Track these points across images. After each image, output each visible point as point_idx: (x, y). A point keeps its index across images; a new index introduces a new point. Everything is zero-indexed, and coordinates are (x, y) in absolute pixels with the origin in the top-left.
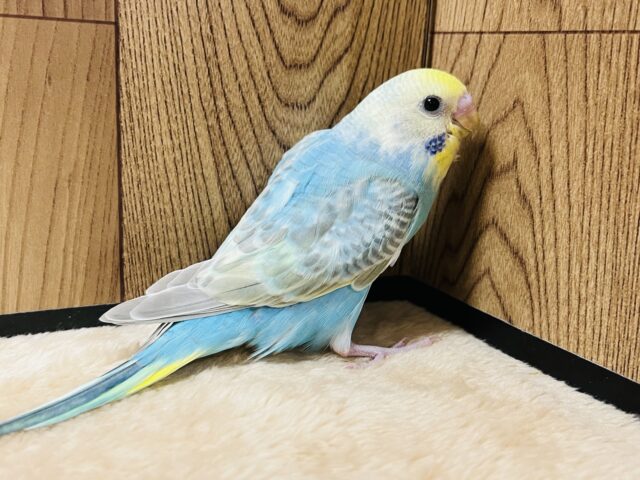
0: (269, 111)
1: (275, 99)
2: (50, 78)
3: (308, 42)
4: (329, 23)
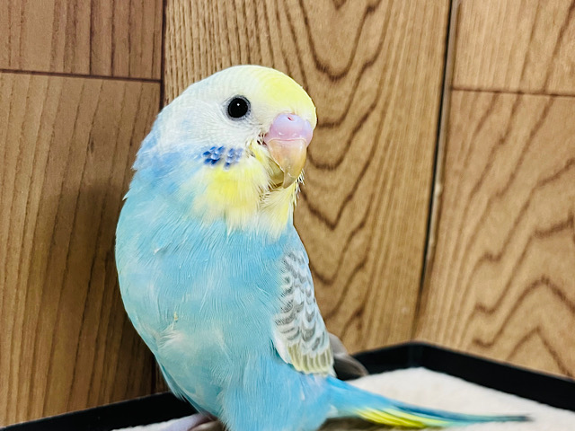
1: (308, 161)
2: (92, 143)
3: (339, 100)
4: (358, 79)
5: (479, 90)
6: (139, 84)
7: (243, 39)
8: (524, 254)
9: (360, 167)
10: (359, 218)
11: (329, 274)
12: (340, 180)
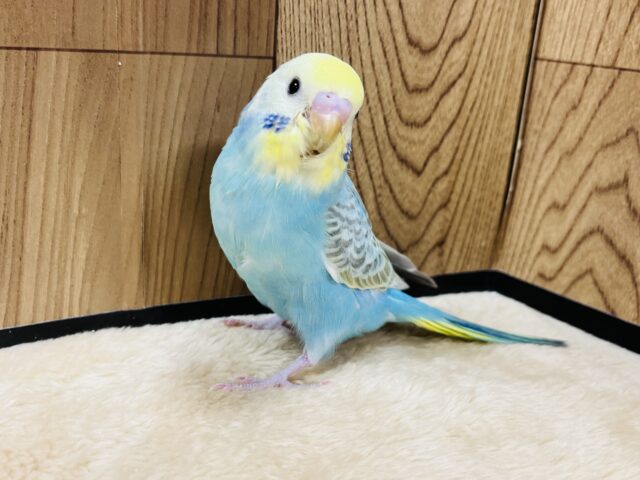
0: (392, 130)
1: (398, 119)
2: (219, 107)
3: (429, 69)
4: (447, 52)
5: (559, 62)
6: (256, 60)
7: (343, 22)
8: (584, 206)
9: (447, 125)
10: (443, 166)
11: (414, 210)
12: (428, 136)
